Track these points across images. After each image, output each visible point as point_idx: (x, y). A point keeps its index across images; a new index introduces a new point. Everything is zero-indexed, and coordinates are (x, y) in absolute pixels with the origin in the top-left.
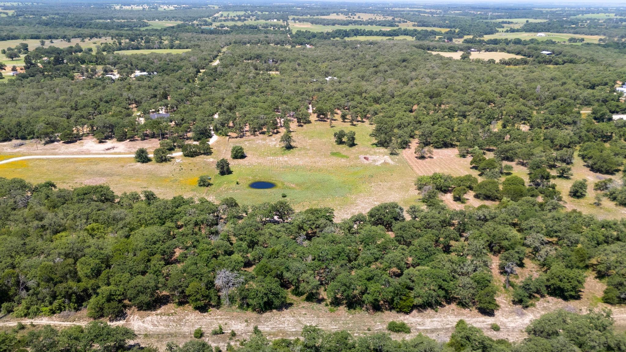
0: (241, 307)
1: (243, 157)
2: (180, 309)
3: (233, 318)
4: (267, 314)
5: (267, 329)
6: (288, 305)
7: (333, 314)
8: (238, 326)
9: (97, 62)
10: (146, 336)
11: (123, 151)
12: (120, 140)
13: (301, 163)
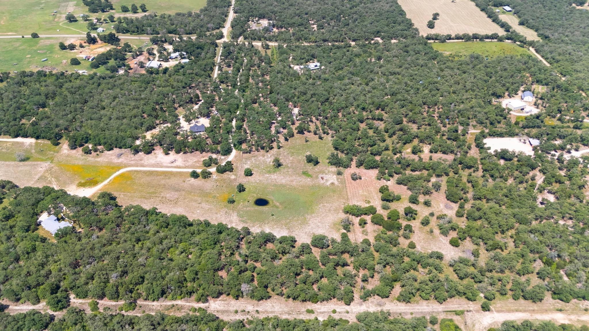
0: (251, 297)
1: (251, 175)
2: (227, 298)
3: (248, 303)
4: (261, 302)
5: (261, 310)
6: (270, 297)
7: (287, 303)
8: (250, 308)
9: (138, 32)
10: (217, 311)
11: (181, 165)
12: (178, 152)
13: (284, 181)
